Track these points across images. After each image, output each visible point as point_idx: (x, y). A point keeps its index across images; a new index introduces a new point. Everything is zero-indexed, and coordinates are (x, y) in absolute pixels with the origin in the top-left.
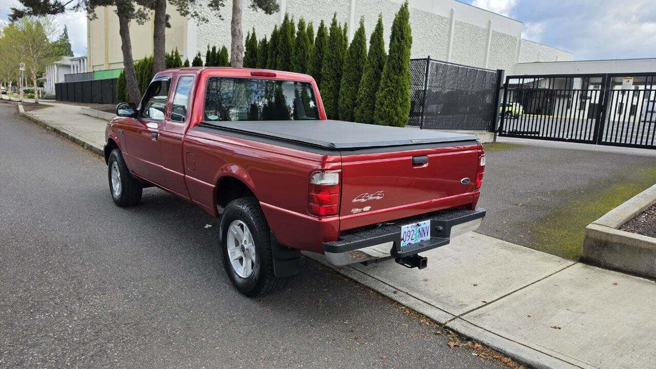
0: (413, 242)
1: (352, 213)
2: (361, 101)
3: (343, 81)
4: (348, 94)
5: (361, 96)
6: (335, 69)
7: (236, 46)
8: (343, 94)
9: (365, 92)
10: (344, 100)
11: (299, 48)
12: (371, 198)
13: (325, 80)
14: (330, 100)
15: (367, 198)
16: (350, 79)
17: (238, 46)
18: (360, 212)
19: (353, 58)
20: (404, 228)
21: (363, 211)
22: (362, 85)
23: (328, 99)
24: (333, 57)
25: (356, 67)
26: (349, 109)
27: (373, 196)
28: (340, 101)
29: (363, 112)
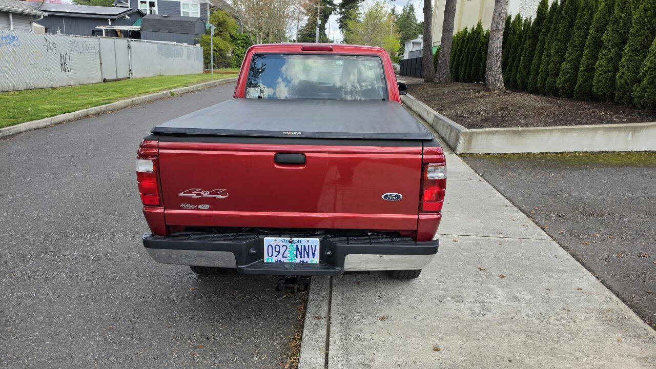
0: (285, 260)
1: (182, 209)
2: (644, 76)
3: (627, 49)
4: (630, 66)
5: (645, 69)
6: (620, 34)
7: (497, 14)
8: (624, 67)
9: (651, 62)
10: (623, 73)
11: (585, 10)
12: (207, 195)
13: (605, 48)
14: (607, 74)
15: (202, 195)
16: (637, 45)
17: (500, 14)
18: (194, 209)
19: (646, 17)
20: (268, 241)
21: (198, 209)
22: (650, 54)
23: (606, 73)
24: (621, 18)
25: (649, 29)
26: (628, 86)
27: (210, 194)
28: (618, 75)
29: (644, 90)
